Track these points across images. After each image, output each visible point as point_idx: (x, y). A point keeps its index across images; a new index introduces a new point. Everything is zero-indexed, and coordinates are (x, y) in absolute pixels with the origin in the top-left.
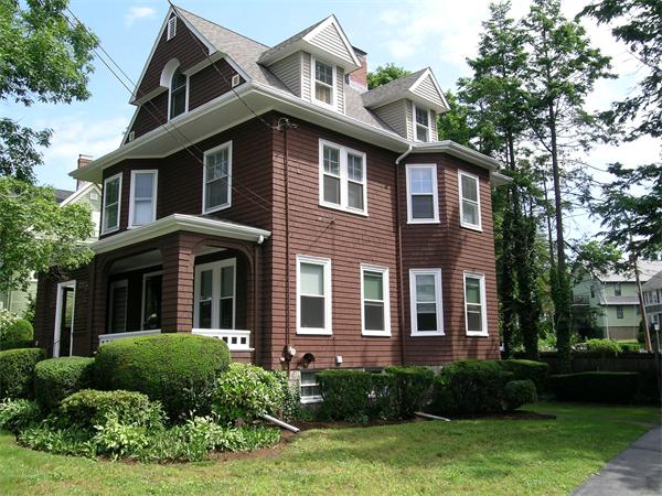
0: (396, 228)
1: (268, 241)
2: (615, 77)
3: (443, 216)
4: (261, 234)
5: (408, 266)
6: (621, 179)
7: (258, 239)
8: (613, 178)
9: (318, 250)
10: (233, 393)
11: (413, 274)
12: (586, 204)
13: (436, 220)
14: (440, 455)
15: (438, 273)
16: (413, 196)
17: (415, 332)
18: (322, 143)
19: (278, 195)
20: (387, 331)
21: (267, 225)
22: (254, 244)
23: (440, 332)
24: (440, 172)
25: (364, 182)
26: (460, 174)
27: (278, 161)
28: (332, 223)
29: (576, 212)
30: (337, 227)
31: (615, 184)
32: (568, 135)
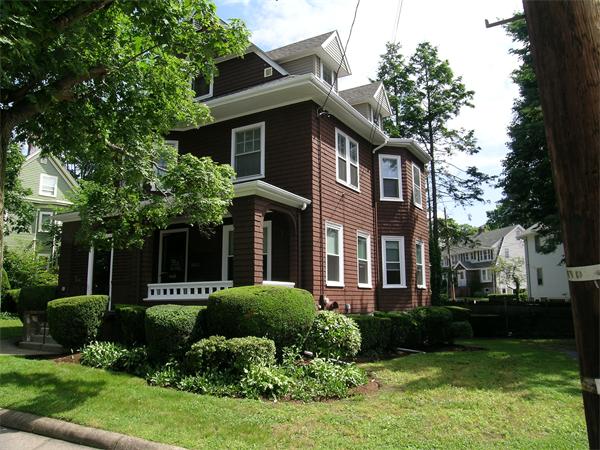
0: (373, 203)
1: (310, 207)
2: (473, 106)
3: (405, 196)
4: (305, 202)
5: (381, 234)
6: (473, 178)
7: (302, 206)
8: (469, 177)
9: (336, 218)
10: (339, 337)
11: (384, 239)
12: (452, 194)
13: (401, 199)
14: (475, 376)
15: (401, 240)
16: (384, 180)
17: (386, 286)
18: (337, 131)
19: (315, 170)
20: (369, 285)
21: (309, 195)
22: (298, 210)
23: (403, 285)
24: (403, 163)
25: (357, 165)
26: (413, 165)
27: (315, 141)
28: (343, 196)
29: (444, 199)
30: (346, 201)
31: (469, 181)
32: (441, 143)
